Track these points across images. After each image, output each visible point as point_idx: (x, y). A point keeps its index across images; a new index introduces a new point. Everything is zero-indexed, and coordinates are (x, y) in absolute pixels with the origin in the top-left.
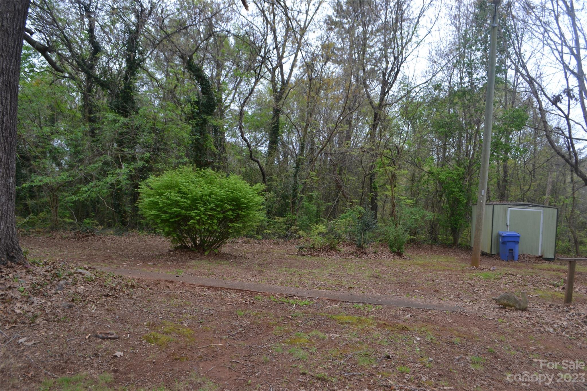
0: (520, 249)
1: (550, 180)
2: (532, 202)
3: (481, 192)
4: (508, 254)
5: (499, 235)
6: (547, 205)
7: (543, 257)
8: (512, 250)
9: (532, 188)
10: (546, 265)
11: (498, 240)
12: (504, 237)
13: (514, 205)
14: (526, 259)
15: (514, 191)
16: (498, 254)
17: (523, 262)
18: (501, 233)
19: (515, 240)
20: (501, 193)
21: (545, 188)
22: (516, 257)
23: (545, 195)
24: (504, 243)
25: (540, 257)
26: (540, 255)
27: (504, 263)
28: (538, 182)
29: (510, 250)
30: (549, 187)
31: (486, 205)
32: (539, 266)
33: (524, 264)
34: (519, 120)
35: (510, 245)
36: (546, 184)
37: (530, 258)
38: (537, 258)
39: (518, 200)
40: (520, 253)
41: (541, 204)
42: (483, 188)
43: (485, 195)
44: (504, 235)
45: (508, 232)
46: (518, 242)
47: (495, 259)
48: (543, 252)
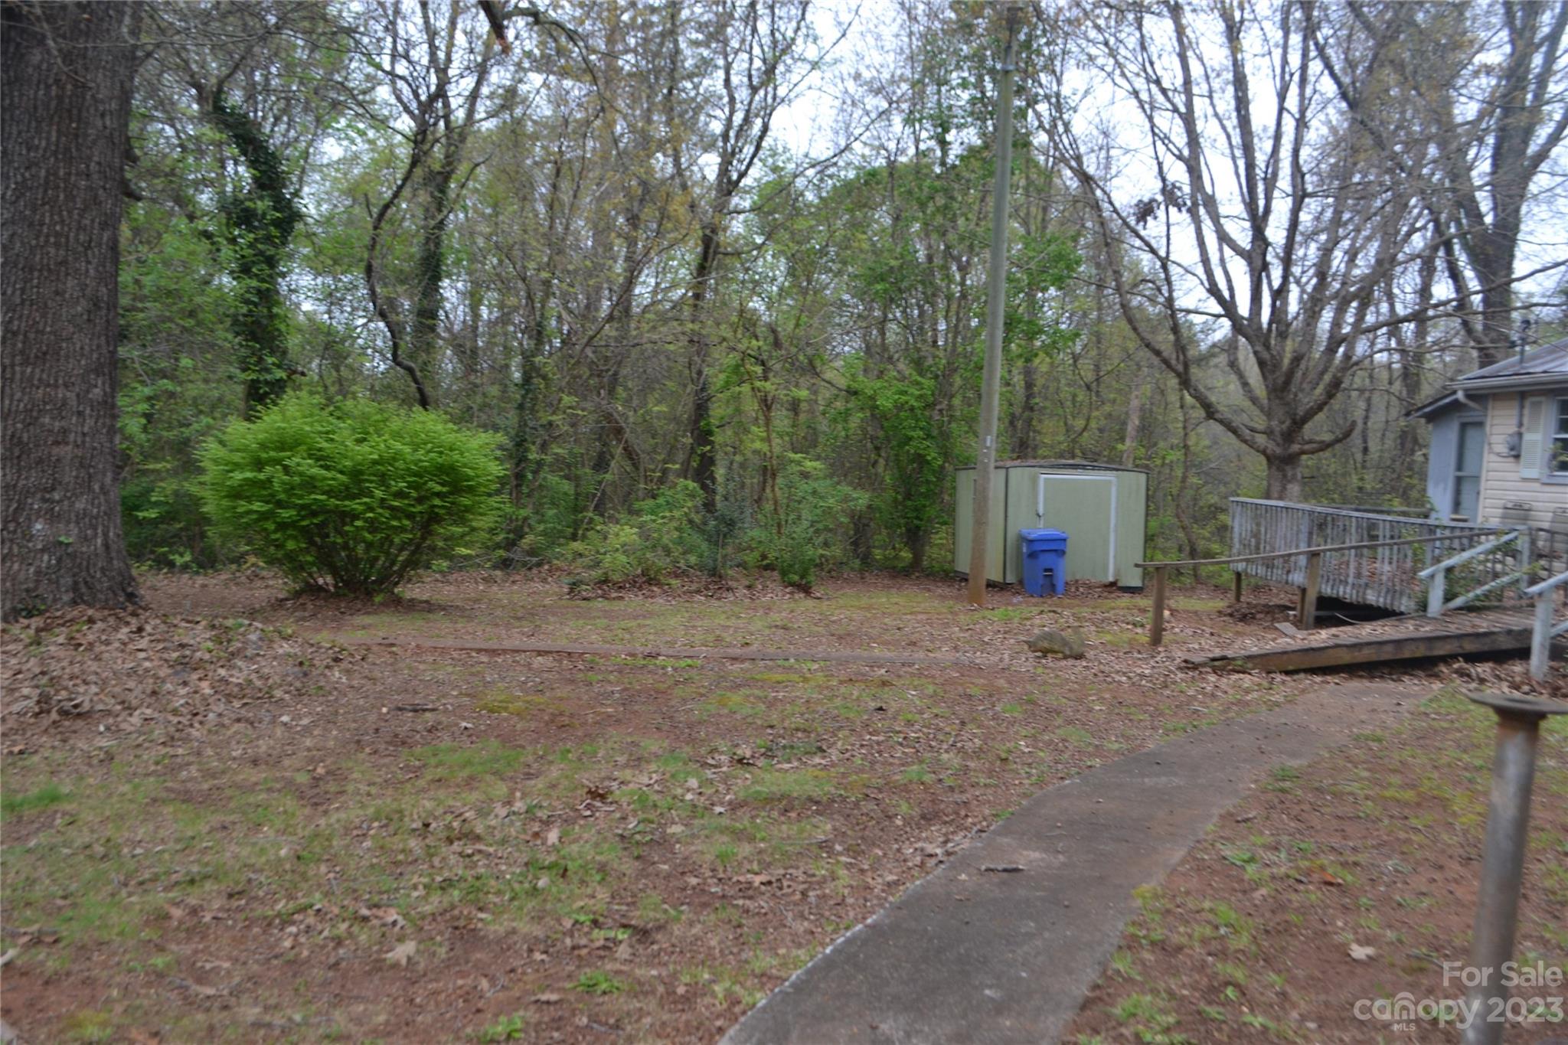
0: (1070, 568)
1: (1135, 403)
2: (1093, 460)
3: (985, 440)
4: (1041, 581)
5: (1022, 539)
6: (1130, 466)
7: (1120, 584)
8: (1050, 570)
9: (1093, 424)
10: (1125, 600)
11: (1019, 548)
12: (1032, 541)
13: (1052, 467)
14: (1080, 590)
15: (1050, 432)
16: (1021, 582)
17: (1075, 597)
18: (1025, 531)
19: (1056, 547)
20: (1021, 439)
21: (1124, 423)
22: (1060, 587)
23: (1122, 440)
24: (1033, 555)
25: (1113, 584)
26: (1111, 579)
27: (1033, 600)
28: (1107, 408)
29: (1046, 570)
30: (1134, 421)
31: (997, 468)
32: (1110, 603)
33: (1077, 602)
34: (1062, 265)
35: (1046, 560)
36: (1127, 413)
37: (1090, 588)
38: (1106, 586)
39: (1062, 456)
40: (1069, 578)
41: (1114, 463)
42: (988, 432)
43: (994, 446)
44: (1032, 536)
45: (1040, 530)
46: (1063, 553)
47: (1013, 594)
48: (1117, 571)
